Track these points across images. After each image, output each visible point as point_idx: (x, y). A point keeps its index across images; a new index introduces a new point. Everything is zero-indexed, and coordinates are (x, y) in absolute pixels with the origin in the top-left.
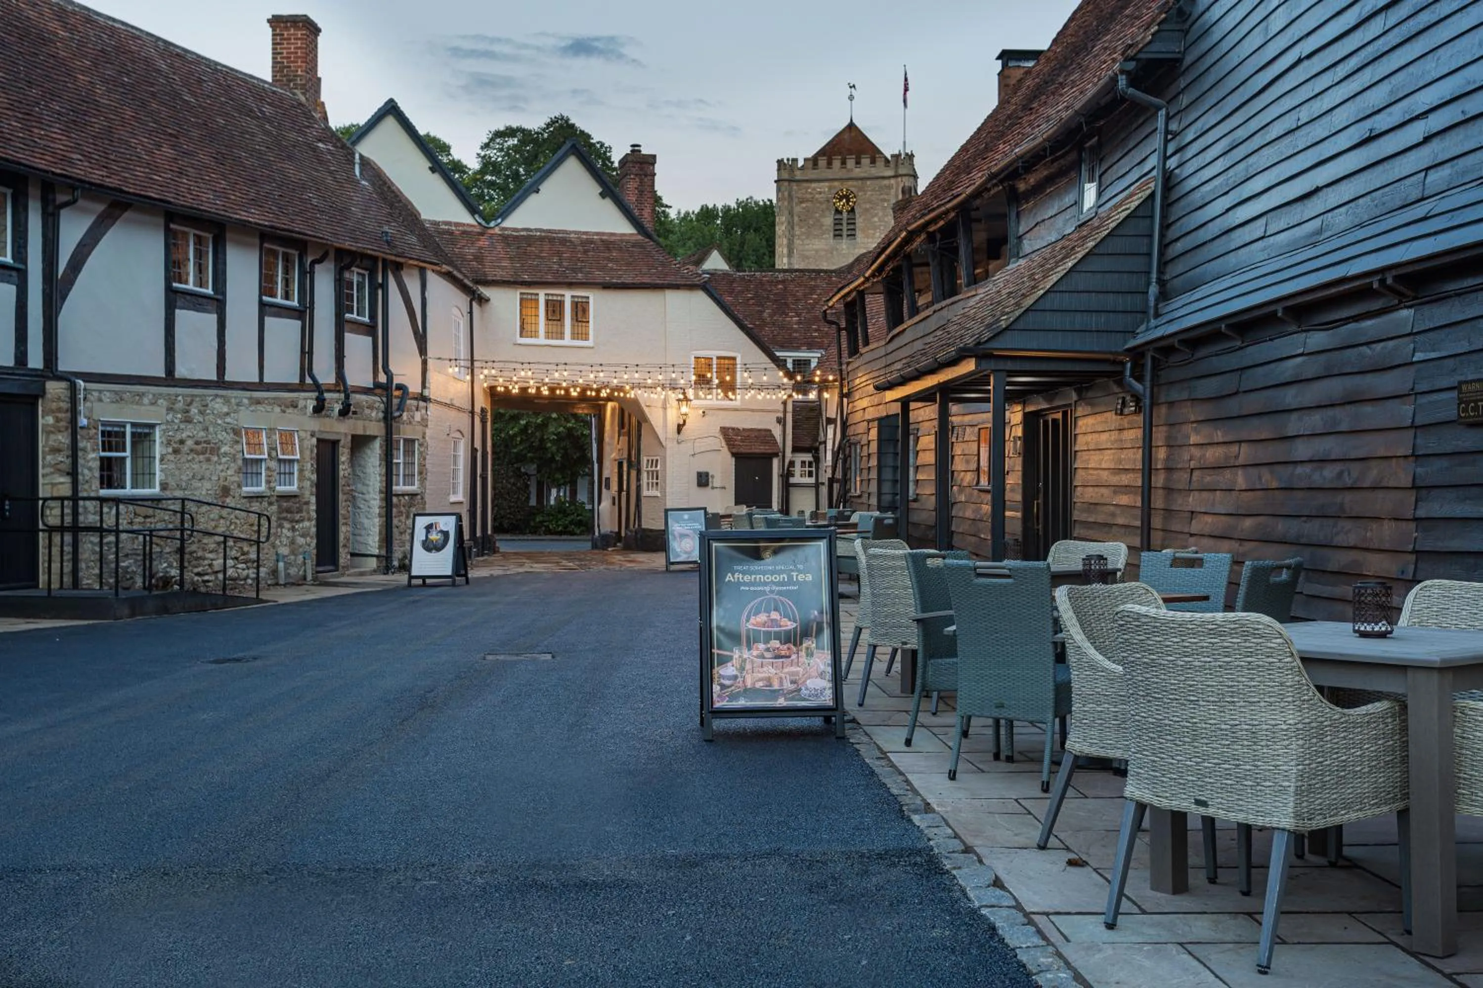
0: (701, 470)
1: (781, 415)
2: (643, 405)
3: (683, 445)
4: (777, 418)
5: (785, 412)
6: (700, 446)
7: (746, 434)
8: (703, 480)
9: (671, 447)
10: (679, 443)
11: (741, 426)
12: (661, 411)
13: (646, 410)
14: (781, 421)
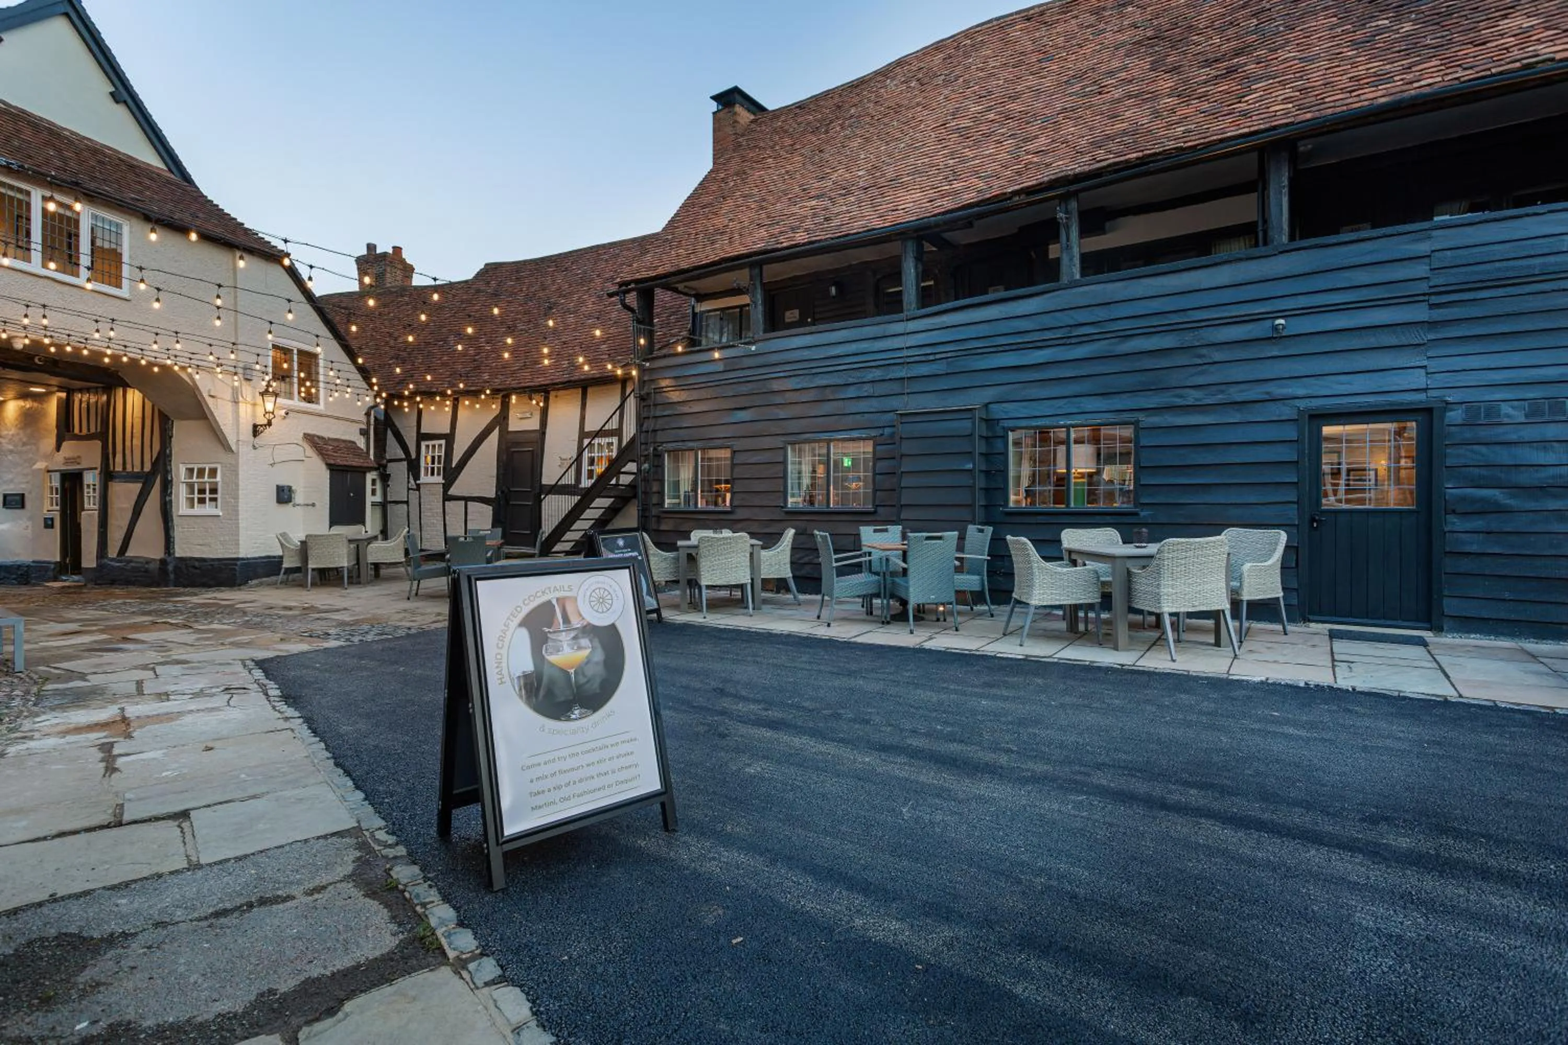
0: (281, 483)
1: (364, 427)
2: (205, 395)
3: (259, 450)
4: (361, 430)
5: (368, 423)
6: (281, 454)
7: (336, 444)
8: (284, 495)
9: (245, 453)
10: (254, 448)
11: (326, 435)
12: (229, 406)
13: (210, 401)
14: (364, 433)
